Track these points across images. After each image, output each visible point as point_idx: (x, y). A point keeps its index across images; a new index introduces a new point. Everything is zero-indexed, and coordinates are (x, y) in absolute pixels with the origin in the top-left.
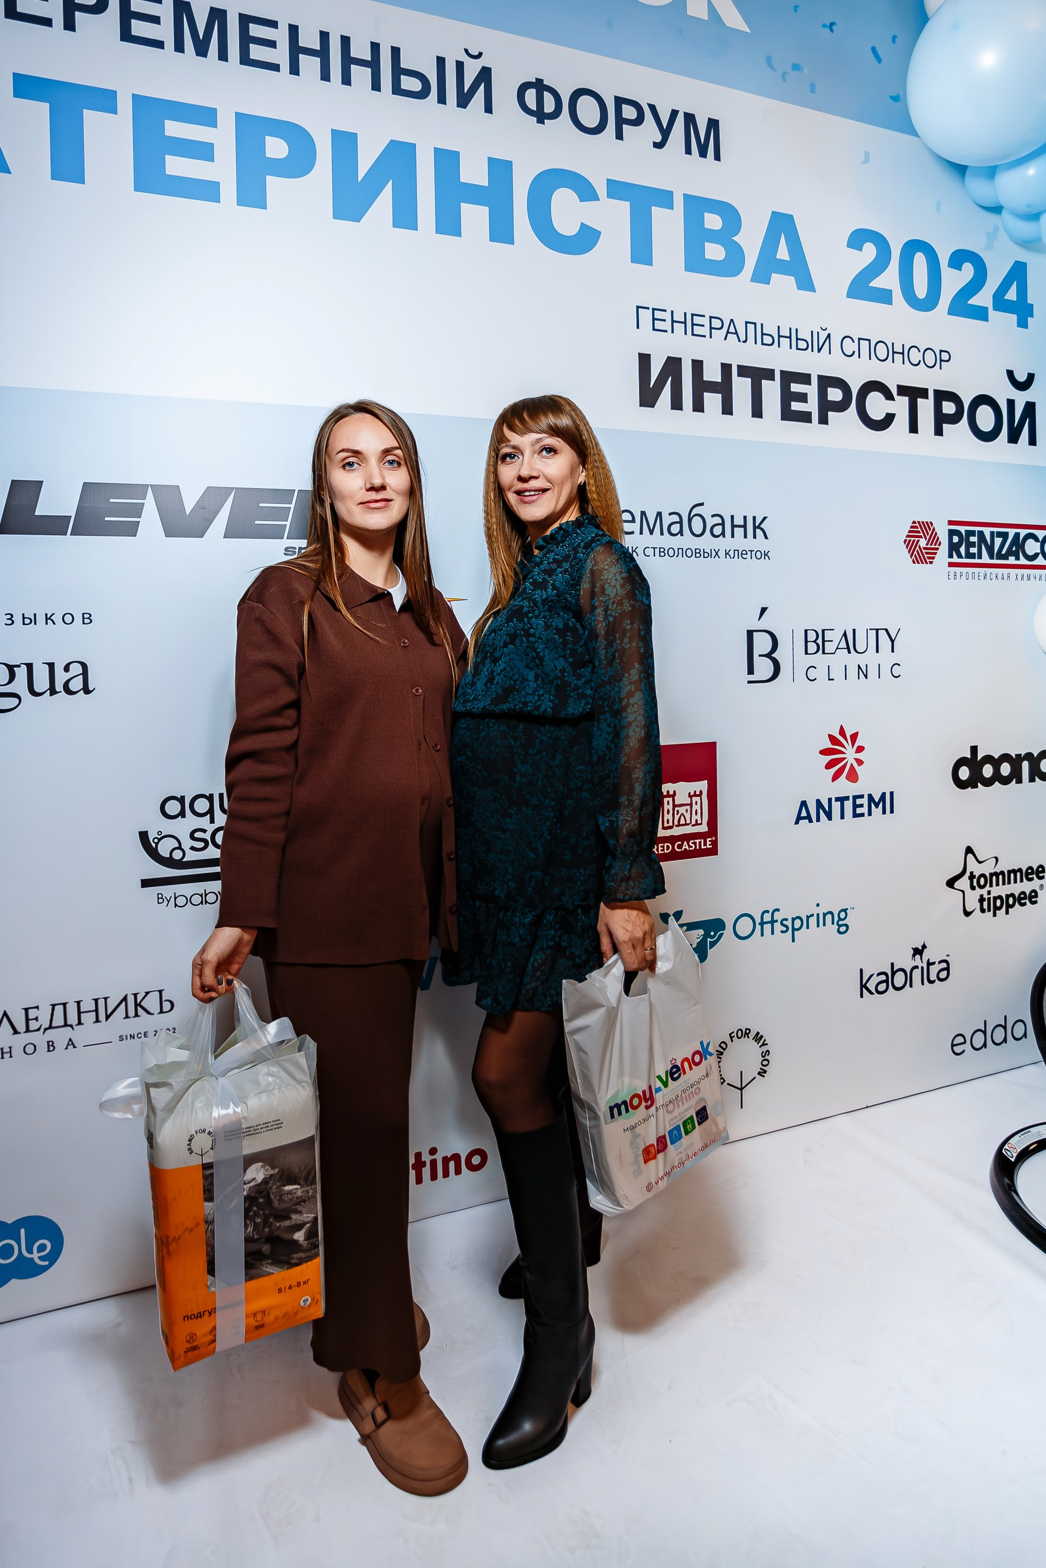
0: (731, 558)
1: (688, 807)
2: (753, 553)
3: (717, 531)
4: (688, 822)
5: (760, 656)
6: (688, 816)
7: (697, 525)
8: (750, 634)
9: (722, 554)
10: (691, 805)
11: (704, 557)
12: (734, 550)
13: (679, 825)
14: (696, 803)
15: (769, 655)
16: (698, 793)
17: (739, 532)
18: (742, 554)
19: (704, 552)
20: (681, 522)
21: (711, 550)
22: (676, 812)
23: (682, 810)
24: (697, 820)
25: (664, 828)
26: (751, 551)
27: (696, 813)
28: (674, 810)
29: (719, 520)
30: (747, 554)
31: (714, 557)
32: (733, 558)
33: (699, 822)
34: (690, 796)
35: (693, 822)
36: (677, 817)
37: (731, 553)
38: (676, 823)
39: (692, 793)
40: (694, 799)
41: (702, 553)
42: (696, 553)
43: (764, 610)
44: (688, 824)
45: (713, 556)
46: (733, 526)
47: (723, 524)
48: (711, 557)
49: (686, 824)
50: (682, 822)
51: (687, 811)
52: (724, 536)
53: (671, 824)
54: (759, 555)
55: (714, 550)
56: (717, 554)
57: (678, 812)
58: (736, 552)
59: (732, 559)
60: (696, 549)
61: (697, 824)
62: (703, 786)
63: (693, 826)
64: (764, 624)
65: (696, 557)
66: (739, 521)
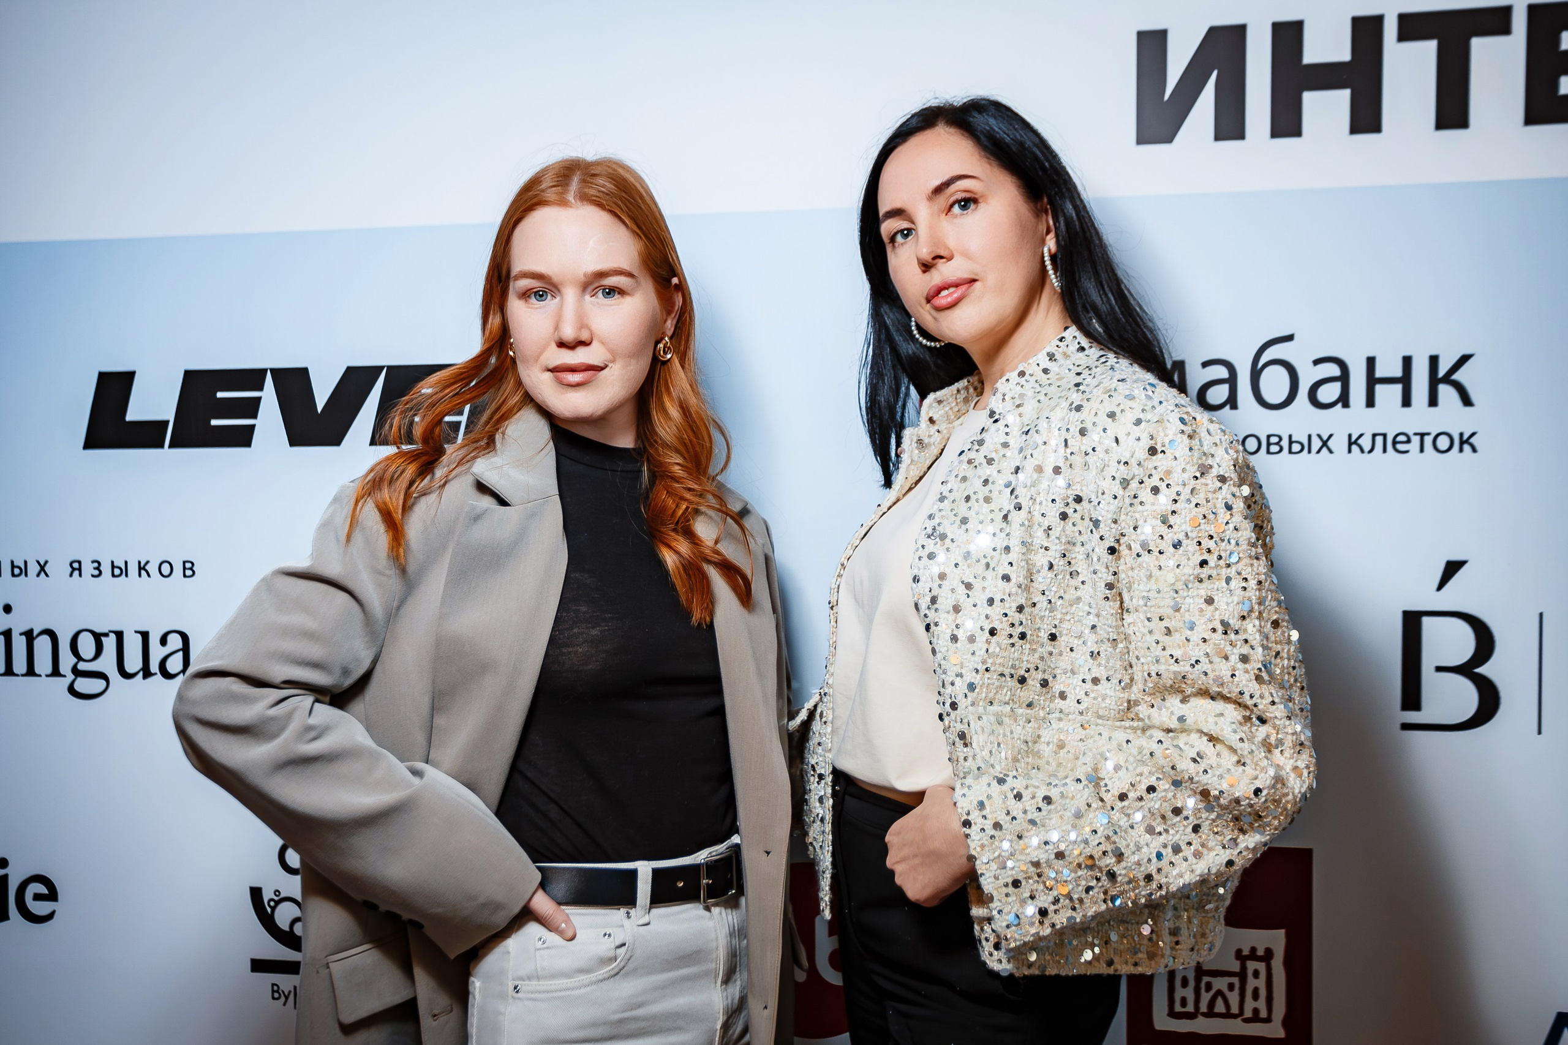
0: (1362, 451)
1: (1235, 980)
2: (1428, 440)
3: (1330, 392)
4: (1235, 1010)
5: (1439, 669)
6: (1234, 998)
7: (1275, 383)
8: (1412, 622)
9: (1339, 443)
10: (1242, 975)
11: (1290, 452)
12: (1374, 436)
13: (1210, 1014)
14: (1256, 974)
15: (1465, 670)
16: (1260, 952)
17: (1386, 395)
18: (1397, 443)
19: (1291, 442)
20: (1232, 380)
21: (1310, 436)
22: (1203, 985)
23: (1220, 984)
24: (1256, 1011)
25: (1172, 1014)
26: (1422, 435)
27: (1256, 996)
28: (1198, 981)
29: (1334, 370)
30: (1409, 441)
31: (1318, 452)
32: (1370, 451)
33: (1263, 1014)
34: (1239, 954)
35: (1248, 1014)
36: (1206, 997)
37: (1366, 443)
38: (1204, 1008)
39: (1246, 952)
40: (1251, 966)
41: (1285, 443)
42: (1269, 444)
43: (1452, 568)
44: (1235, 1016)
45: (1315, 447)
46: (1372, 381)
47: (1344, 378)
48: (1309, 451)
49: (1228, 1015)
50: (1220, 1007)
51: (1231, 987)
52: (1346, 405)
53: (1190, 1008)
54: (1443, 443)
55: (1319, 436)
56: (1325, 444)
57: (1209, 986)
58: (1379, 440)
59: (1366, 455)
60: (1269, 437)
61: (1256, 1018)
62: (1276, 939)
63: (1246, 1021)
64: (1455, 596)
65: (1268, 452)
66: (1388, 367)
